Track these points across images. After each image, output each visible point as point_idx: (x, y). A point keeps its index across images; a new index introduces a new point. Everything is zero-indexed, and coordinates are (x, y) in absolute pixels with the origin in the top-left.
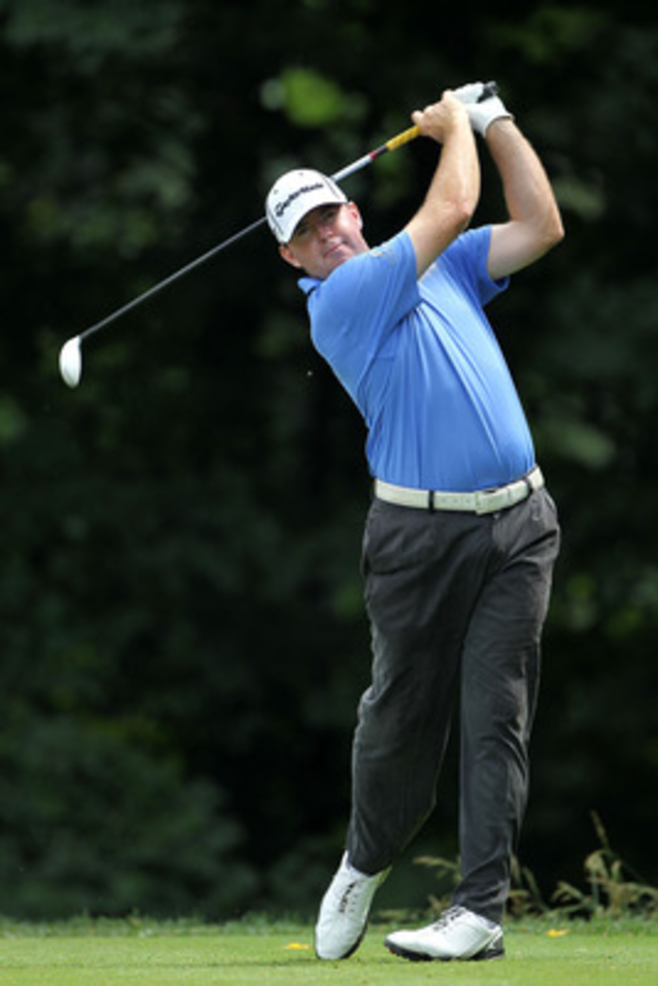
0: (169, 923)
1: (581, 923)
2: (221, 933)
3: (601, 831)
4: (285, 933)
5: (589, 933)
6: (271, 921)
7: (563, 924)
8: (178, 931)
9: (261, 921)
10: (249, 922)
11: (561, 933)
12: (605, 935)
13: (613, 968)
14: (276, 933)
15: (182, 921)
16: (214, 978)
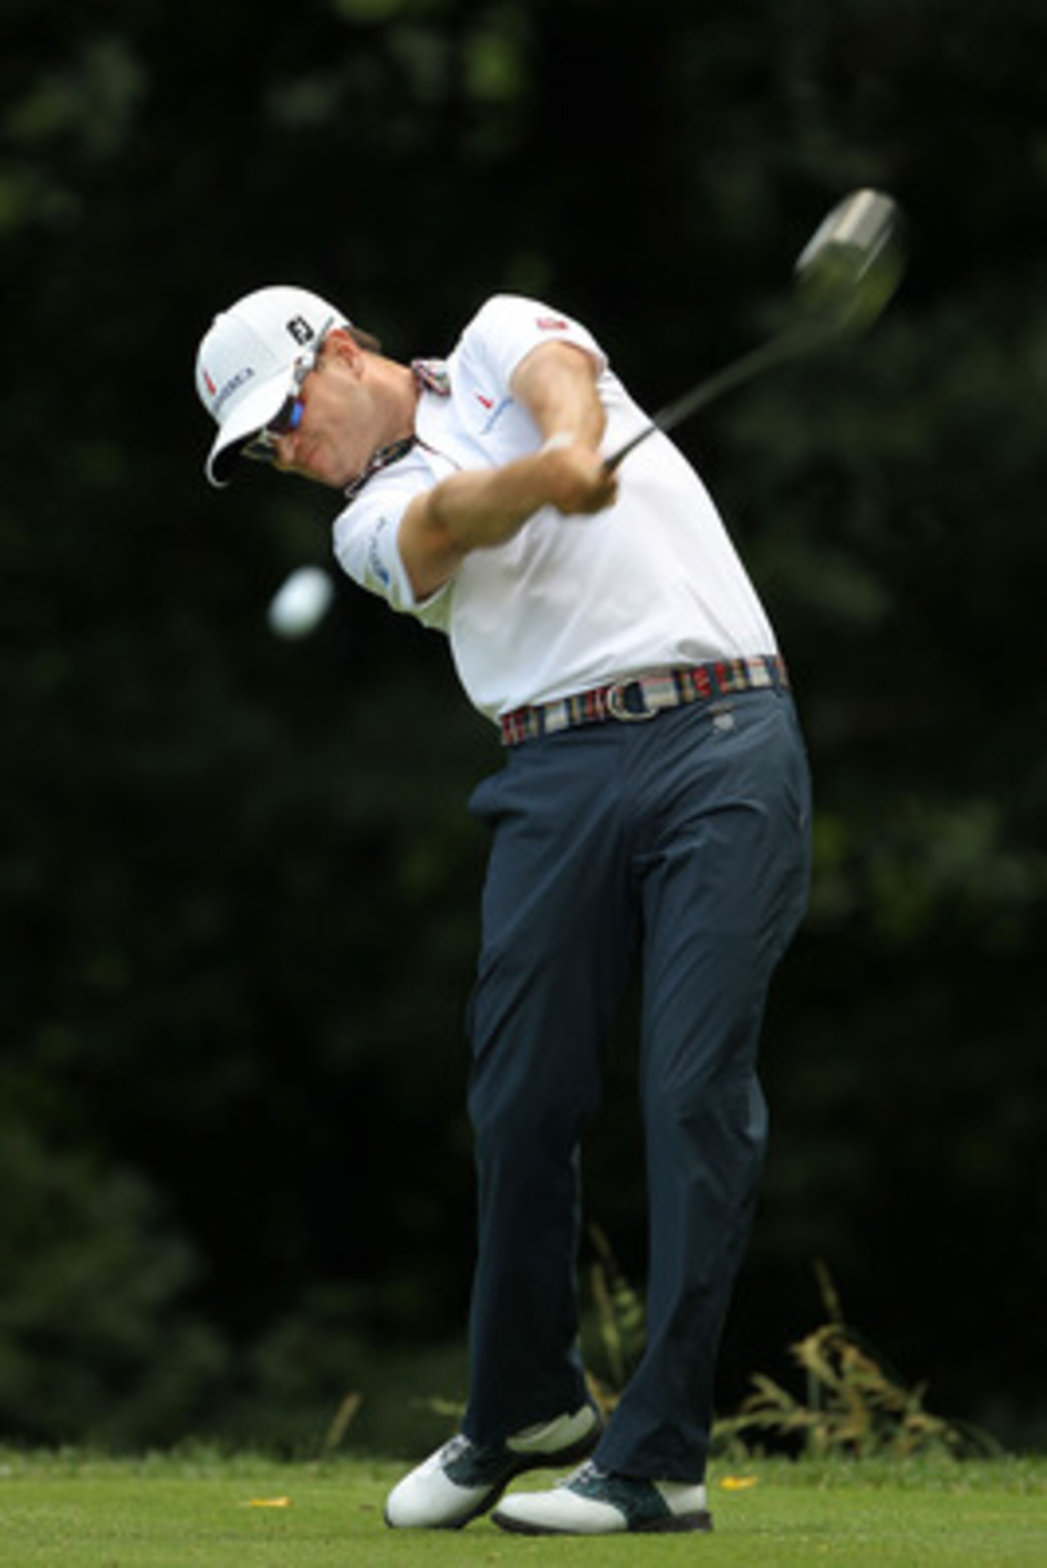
0: (43, 1455)
1: (782, 1466)
2: (136, 1473)
3: (831, 1298)
4: (248, 1475)
5: (794, 1483)
6: (227, 1454)
7: (748, 1468)
8: (56, 1470)
9: (210, 1454)
10: (187, 1455)
11: (744, 1483)
12: (822, 1487)
13: (824, 1548)
14: (233, 1475)
15: (67, 1451)
16: (105, 1557)
